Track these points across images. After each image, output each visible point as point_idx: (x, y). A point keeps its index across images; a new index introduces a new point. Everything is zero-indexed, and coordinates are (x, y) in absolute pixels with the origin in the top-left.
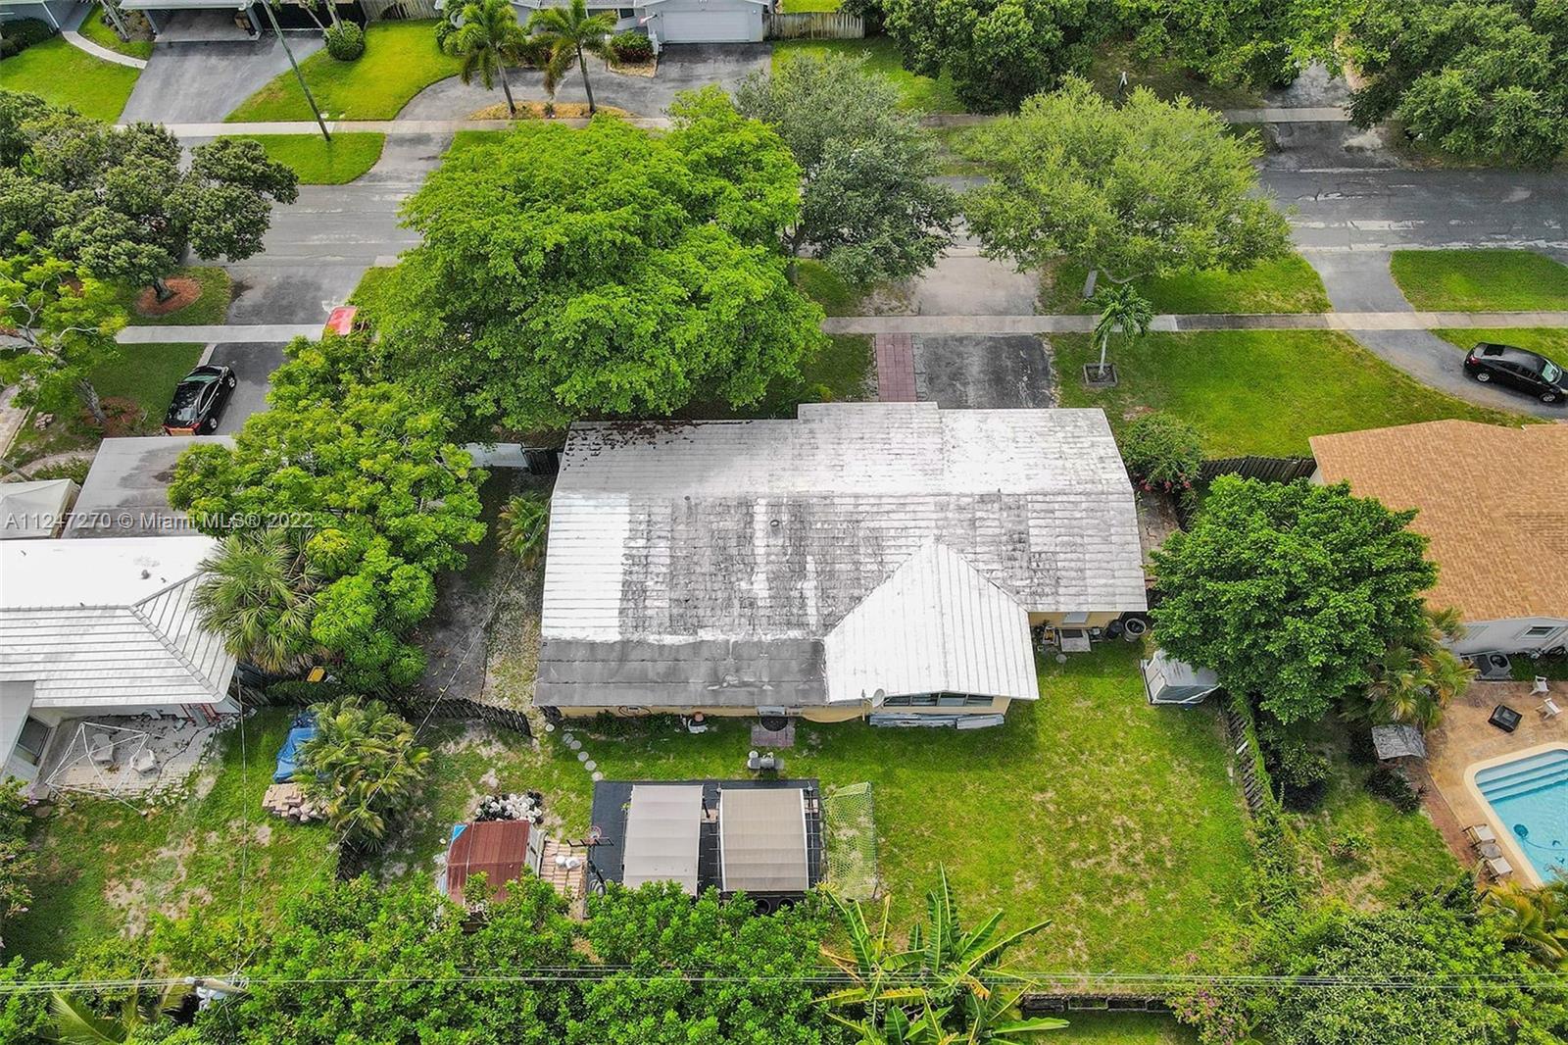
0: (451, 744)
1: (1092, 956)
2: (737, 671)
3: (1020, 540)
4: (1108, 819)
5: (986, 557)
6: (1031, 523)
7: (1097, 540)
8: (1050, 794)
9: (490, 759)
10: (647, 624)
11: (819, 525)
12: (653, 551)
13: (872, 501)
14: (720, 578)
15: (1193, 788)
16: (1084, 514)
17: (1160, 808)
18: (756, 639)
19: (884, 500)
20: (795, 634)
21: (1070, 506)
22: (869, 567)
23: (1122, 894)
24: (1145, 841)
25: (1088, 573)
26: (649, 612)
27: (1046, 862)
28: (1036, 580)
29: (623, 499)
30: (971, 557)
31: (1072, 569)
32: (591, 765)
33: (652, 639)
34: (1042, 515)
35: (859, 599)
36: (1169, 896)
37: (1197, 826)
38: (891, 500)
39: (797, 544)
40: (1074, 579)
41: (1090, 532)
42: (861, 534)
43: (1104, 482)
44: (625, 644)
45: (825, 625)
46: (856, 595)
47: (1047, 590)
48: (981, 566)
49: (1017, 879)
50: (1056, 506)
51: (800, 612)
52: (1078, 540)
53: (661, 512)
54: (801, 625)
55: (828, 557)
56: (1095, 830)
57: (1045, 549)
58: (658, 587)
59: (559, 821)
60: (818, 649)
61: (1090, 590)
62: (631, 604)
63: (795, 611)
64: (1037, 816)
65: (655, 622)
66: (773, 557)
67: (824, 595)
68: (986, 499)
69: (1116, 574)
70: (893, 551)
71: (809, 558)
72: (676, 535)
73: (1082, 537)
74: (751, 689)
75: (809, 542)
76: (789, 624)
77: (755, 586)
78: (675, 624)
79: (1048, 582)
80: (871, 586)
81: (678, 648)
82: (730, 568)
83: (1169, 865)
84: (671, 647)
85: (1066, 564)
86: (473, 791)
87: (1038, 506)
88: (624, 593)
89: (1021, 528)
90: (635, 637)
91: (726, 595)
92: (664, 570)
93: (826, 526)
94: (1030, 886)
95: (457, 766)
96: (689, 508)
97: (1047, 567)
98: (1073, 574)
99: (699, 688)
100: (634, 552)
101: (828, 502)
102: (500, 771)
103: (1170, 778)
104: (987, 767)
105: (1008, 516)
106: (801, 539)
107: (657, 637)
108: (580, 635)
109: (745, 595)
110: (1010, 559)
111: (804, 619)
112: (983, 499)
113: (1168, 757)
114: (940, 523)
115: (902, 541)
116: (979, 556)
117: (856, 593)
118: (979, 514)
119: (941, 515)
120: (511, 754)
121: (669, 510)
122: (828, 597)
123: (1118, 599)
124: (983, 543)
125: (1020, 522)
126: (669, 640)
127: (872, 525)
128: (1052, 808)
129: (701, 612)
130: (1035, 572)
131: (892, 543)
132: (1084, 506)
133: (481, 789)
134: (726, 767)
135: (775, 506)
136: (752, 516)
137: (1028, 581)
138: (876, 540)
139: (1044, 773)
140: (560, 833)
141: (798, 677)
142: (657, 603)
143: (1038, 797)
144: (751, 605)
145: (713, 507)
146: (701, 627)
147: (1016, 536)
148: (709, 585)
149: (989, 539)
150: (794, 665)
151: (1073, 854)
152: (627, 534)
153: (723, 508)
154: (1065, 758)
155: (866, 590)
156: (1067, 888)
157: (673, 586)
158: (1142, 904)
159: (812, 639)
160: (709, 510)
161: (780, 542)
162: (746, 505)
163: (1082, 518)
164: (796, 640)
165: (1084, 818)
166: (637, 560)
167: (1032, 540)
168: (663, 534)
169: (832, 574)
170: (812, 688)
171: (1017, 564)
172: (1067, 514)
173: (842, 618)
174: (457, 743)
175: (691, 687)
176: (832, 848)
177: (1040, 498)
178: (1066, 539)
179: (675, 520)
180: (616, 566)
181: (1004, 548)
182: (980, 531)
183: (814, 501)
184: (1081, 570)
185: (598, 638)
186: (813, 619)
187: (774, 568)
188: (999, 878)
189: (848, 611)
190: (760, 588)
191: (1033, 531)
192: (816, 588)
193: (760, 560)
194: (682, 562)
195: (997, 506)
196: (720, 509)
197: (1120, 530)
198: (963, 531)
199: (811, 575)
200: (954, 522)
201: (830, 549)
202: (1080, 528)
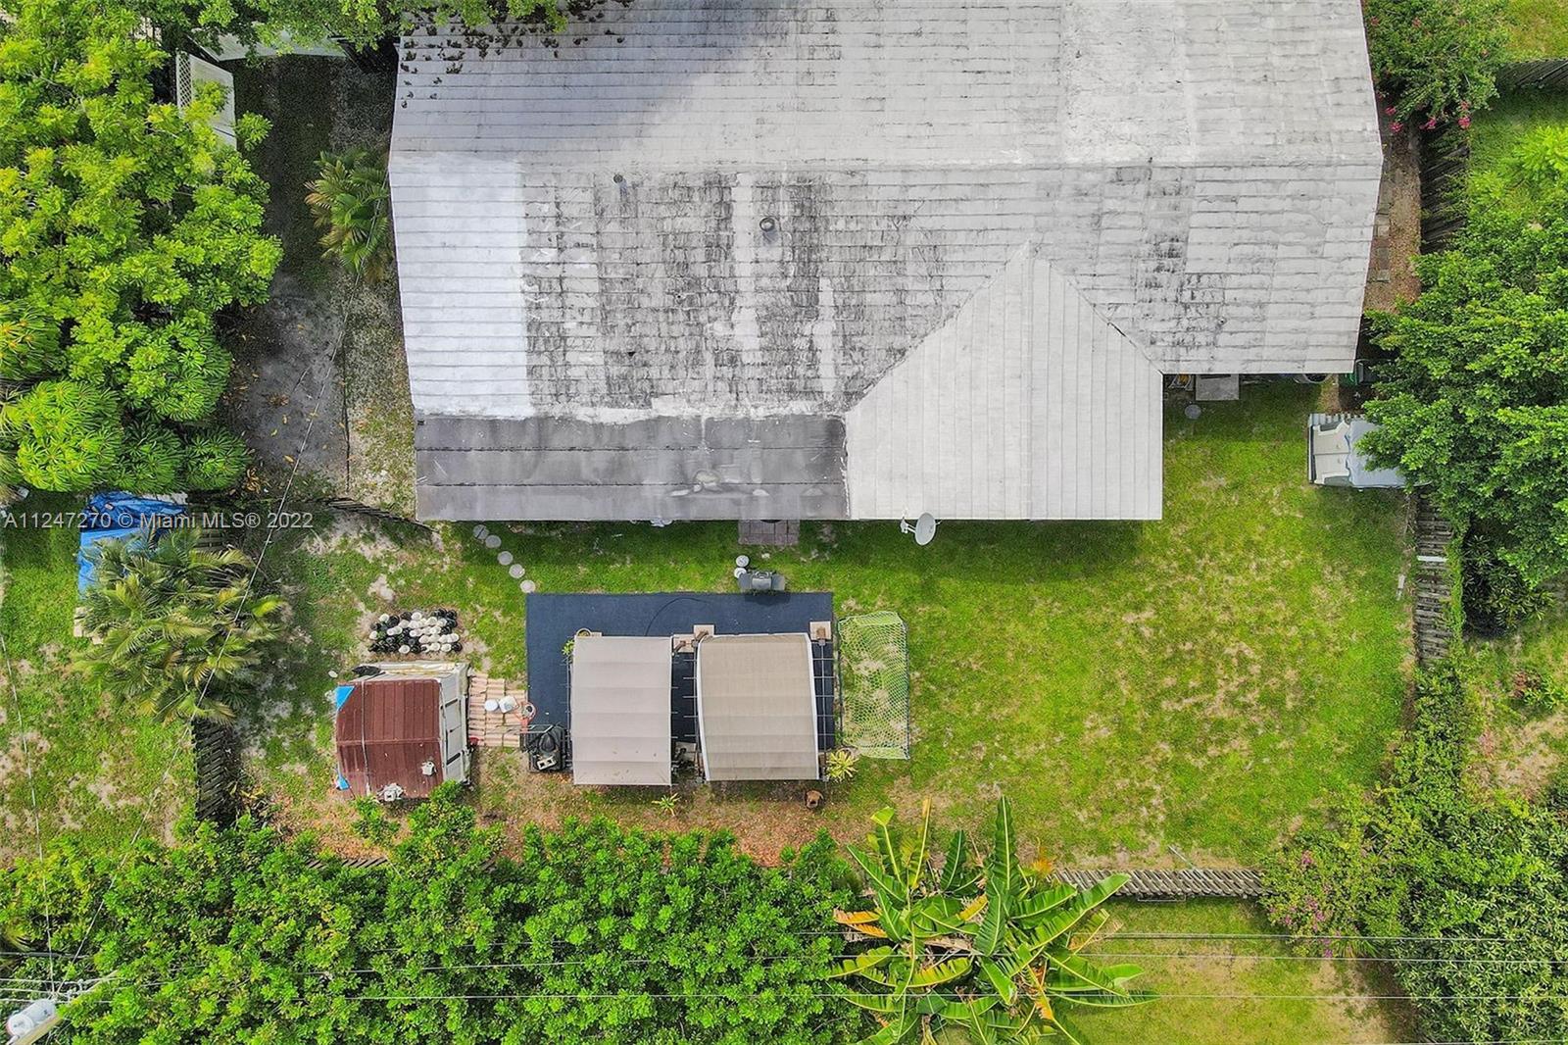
0: (318, 540)
1: (1170, 816)
2: (714, 467)
3: (1171, 251)
4: (1221, 646)
5: (1109, 282)
6: (1197, 220)
7: (1300, 251)
8: (1148, 614)
9: (377, 561)
10: (572, 391)
11: (841, 225)
12: (570, 270)
13: (938, 179)
14: (682, 317)
15: (1345, 605)
16: (1287, 204)
17: (1293, 631)
18: (740, 414)
19: (952, 178)
20: (801, 406)
21: (1266, 188)
22: (921, 299)
23: (1221, 743)
24: (1264, 676)
25: (1272, 310)
26: (574, 373)
27: (1129, 703)
28: (1185, 323)
29: (509, 171)
30: (1087, 281)
31: (1247, 303)
32: (517, 571)
33: (583, 413)
34: (1216, 205)
35: (902, 352)
36: (1280, 746)
37: (1339, 655)
38: (963, 178)
39: (805, 256)
40: (1247, 320)
41: (1290, 237)
42: (910, 240)
43: (1334, 137)
44: (542, 421)
45: (846, 393)
46: (897, 346)
47: (1201, 338)
48: (1102, 298)
49: (1088, 724)
50: (1243, 189)
51: (809, 373)
52: (1268, 251)
53: (578, 202)
54: (809, 393)
55: (854, 281)
56: (1200, 662)
57: (1211, 267)
58: (585, 331)
59: (483, 648)
60: (835, 431)
61: (1269, 339)
62: (545, 359)
63: (801, 370)
64: (1125, 643)
65: (584, 388)
66: (765, 282)
67: (847, 345)
68: (1125, 176)
69: (1318, 311)
70: (960, 270)
71: (824, 283)
72: (606, 241)
73: (1275, 245)
74: (735, 496)
75: (824, 255)
76: (791, 391)
77: (737, 331)
78: (617, 391)
79: (1204, 324)
80: (922, 331)
81: (623, 429)
82: (697, 300)
83: (1289, 705)
84: (612, 428)
85: (1239, 294)
86: (361, 606)
87: (1212, 190)
88: (533, 342)
89: (1176, 230)
90: (557, 411)
91: (691, 344)
92: (591, 302)
93: (853, 226)
94: (1104, 733)
95: (333, 571)
96: (623, 192)
97: (1208, 299)
98: (1248, 311)
99: (659, 493)
100: (540, 271)
101: (856, 180)
102: (392, 578)
103: (1317, 590)
104: (1068, 577)
105: (1159, 207)
106: (811, 249)
107: (590, 411)
108: (473, 408)
109: (723, 345)
110: (1149, 285)
111: (815, 385)
112: (1120, 175)
113: (1320, 562)
114: (1043, 221)
115: (976, 254)
116: (1098, 281)
117: (898, 342)
118: (1110, 204)
119: (1046, 206)
120: (405, 554)
121: (588, 197)
122: (853, 349)
123: (1311, 353)
124: (1109, 257)
125: (1176, 220)
126: (608, 415)
127: (929, 224)
128: (1147, 632)
129: (654, 373)
130: (1186, 307)
131: (959, 256)
132: (1290, 188)
133: (373, 602)
134: (705, 575)
135: (767, 188)
136: (728, 207)
137: (1173, 323)
138: (934, 251)
139: (1144, 585)
140: (487, 663)
141: (806, 477)
142: (587, 358)
143: (1130, 618)
144: (733, 361)
145: (664, 190)
146: (657, 395)
147: (1165, 246)
148: (664, 327)
149: (1120, 250)
150: (800, 458)
151: (1166, 693)
152: (524, 239)
153: (680, 192)
154: (1175, 564)
155: (914, 337)
156: (1152, 735)
157: (608, 330)
158: (1245, 754)
159: (826, 415)
160: (656, 196)
161: (776, 253)
162: (718, 185)
163: (1282, 212)
164: (802, 417)
165: (1189, 646)
166: (545, 285)
167: (1191, 252)
168: (584, 239)
169: (859, 312)
170: (826, 494)
171: (1158, 294)
172: (1258, 204)
173: (873, 382)
174: (326, 539)
175: (647, 492)
176: (850, 686)
177: (1218, 174)
178: (1247, 249)
179: (600, 214)
180: (513, 294)
181: (1142, 266)
182: (1107, 236)
183: (833, 179)
184: (1261, 305)
185: (501, 413)
186: (828, 384)
187: (768, 299)
188: (1065, 723)
189: (884, 372)
190: (745, 333)
191: (1195, 236)
192: (835, 334)
193: (744, 285)
194: (619, 288)
195: (1141, 188)
196: (675, 194)
197: (1342, 233)
198: (1078, 236)
199: (827, 312)
200: (1065, 219)
201: (858, 267)
202: (1275, 229)
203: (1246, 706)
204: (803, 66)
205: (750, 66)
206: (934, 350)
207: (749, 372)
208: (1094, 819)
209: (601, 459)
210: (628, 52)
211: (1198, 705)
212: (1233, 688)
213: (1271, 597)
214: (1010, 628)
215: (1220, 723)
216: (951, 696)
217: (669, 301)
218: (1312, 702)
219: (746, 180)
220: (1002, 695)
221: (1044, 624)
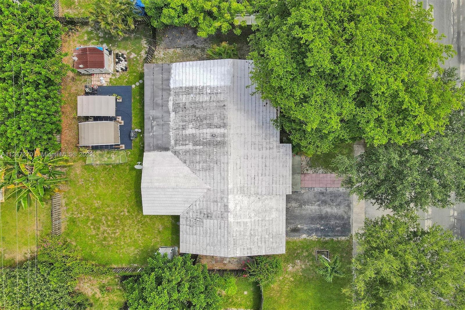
1: (75, 218)
2: (158, 125)
3: (208, 216)
4: (119, 229)
5: (201, 205)
6: (216, 221)
7: (208, 241)
8: (127, 214)
9: (140, 54)
10: (176, 96)
11: (215, 150)
12: (205, 95)
13: (226, 169)
14: (194, 118)
16: (219, 239)
18: (171, 130)
19: (226, 172)
20: (173, 142)
21: (223, 235)
22: (198, 167)
24: (111, 237)
25: (195, 236)
26: (181, 96)
28: (192, 219)
29: (228, 83)
30: (202, 200)
31: (196, 231)
32: (137, 84)
33: (171, 98)
34: (219, 225)
35: (185, 163)
38: (226, 174)
39: (208, 143)
40: (192, 232)
41: (211, 239)
42: (211, 164)
43: (235, 248)
44: (169, 90)
45: (176, 152)
46: (187, 162)
47: (188, 222)
48: (198, 203)
49: (98, 201)
50: (223, 230)
51: (180, 144)
52: (208, 235)
53: (221, 97)
54: (176, 144)
55: (202, 153)
56: (115, 224)
57: (205, 224)
58: (190, 98)
59: (118, 77)
60: (167, 149)
61: (188, 236)
62: (184, 90)
63: (181, 142)
64: (119, 209)
66: (202, 135)
67: (186, 152)
68: (226, 207)
69: (194, 246)
70: (204, 174)
71: (202, 147)
72: (211, 103)
73: (210, 237)
74: (150, 129)
75: (208, 147)
76: (176, 140)
77: (190, 130)
78: (176, 105)
79: (191, 223)
80: (190, 167)
81: (167, 106)
82: (198, 121)
84: (168, 104)
85: (198, 230)
86: (128, 51)
87: (222, 224)
88: (188, 88)
89: (213, 217)
90: (172, 93)
91: (187, 120)
92: (197, 100)
93: (215, 153)
94: (96, 205)
95: (137, 45)
96: (223, 106)
97: (197, 224)
98: (194, 231)
99: (151, 114)
100: (205, 89)
101: (225, 153)
102: (136, 58)
103: (133, 248)
105: (218, 214)
106: (209, 144)
107: (172, 99)
108: (173, 76)
109: (187, 126)
110: (200, 212)
111: (178, 145)
112: (226, 206)
113: (140, 249)
114: (216, 191)
115: (208, 177)
116: (202, 202)
117: (188, 162)
118: (219, 204)
119: (219, 191)
120: (142, 60)
121: (222, 99)
123: (185, 244)
124: (207, 204)
125: (216, 217)
126: (171, 104)
127: (215, 168)
129: (181, 113)
130: (195, 220)
131: (208, 174)
132: (223, 239)
133: (129, 53)
134: (136, 123)
135: (224, 135)
136: (219, 128)
137: (192, 217)
138: (209, 169)
141: (155, 143)
142: (184, 99)
144: (183, 128)
145: (224, 115)
146: (175, 113)
147: (210, 215)
148: (191, 115)
149: (209, 206)
150: (160, 142)
152: (212, 86)
153: (223, 118)
155: (189, 165)
157: (191, 103)
159: (170, 147)
160: (222, 113)
161: (208, 137)
162: (225, 126)
163: (217, 238)
164: (170, 142)
165: (118, 222)
166: (201, 90)
167: (208, 220)
168: (212, 98)
169: (195, 154)
170: (151, 147)
171: (199, 214)
172: (219, 233)
173: (178, 157)
175: (151, 111)
176: (108, 153)
177: (226, 225)
178: (209, 231)
179: (218, 102)
180: (199, 83)
181: (205, 211)
182: (212, 204)
183: (226, 149)
184: (196, 234)
185: (171, 81)
186: (178, 148)
187: (198, 135)
188: (99, 197)
189: (181, 159)
190: (190, 131)
191: (212, 221)
192: (189, 149)
193: (201, 131)
194: (200, 105)
195: (223, 210)
196: (222, 117)
197: (212, 249)
198: (212, 198)
199: (195, 148)
200: (216, 195)
201: (205, 154)
202: (213, 237)
203: (103, 234)
204: (257, 143)
205: (257, 132)
206: (185, 169)
207: (180, 132)
208: (74, 202)
209: (160, 102)
210: (261, 107)
211: (104, 224)
212: (108, 231)
213: (131, 238)
214: (123, 186)
215: (99, 228)
216: (106, 174)
217: (197, 115)
218: (104, 247)
219: (226, 131)
220: (106, 184)
221: (124, 193)
